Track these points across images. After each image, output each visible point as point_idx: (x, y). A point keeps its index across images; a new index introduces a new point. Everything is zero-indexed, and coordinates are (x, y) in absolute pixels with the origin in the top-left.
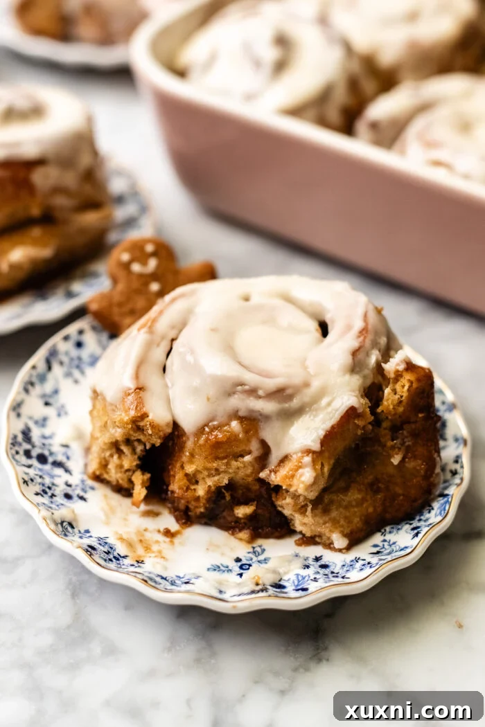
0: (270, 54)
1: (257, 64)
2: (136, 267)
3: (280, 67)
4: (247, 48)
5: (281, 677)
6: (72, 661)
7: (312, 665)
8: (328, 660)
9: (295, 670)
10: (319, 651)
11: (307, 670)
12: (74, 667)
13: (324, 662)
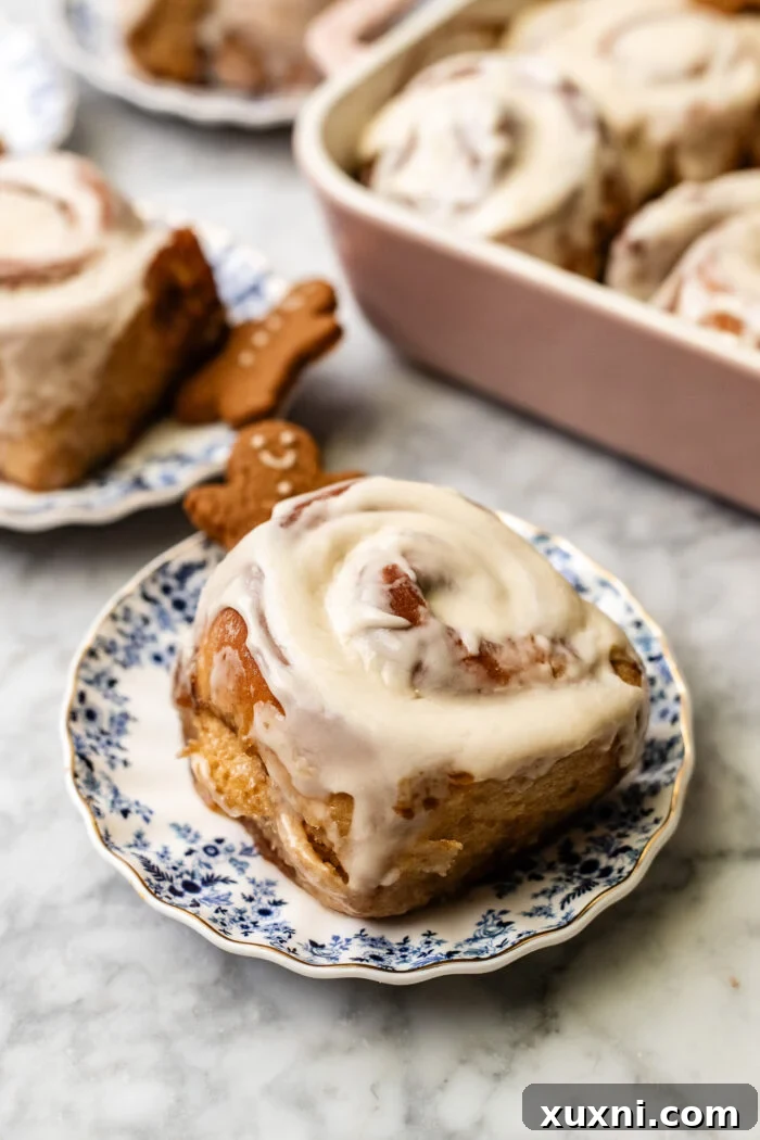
0: (491, 146)
1: (475, 161)
2: (267, 459)
3: (506, 165)
4: (460, 134)
5: (495, 1055)
6: (221, 1031)
7: (537, 1038)
8: (557, 1031)
9: (515, 1045)
10: (547, 1018)
11: (530, 1045)
12: (223, 1038)
13: (553, 1033)
